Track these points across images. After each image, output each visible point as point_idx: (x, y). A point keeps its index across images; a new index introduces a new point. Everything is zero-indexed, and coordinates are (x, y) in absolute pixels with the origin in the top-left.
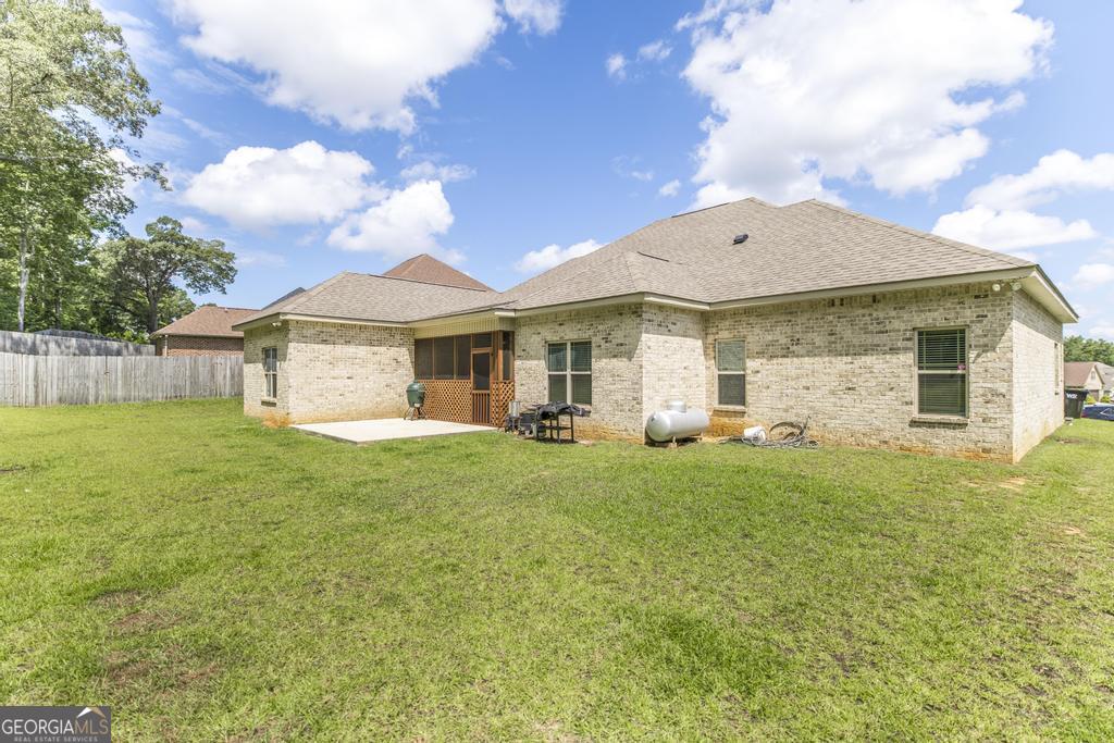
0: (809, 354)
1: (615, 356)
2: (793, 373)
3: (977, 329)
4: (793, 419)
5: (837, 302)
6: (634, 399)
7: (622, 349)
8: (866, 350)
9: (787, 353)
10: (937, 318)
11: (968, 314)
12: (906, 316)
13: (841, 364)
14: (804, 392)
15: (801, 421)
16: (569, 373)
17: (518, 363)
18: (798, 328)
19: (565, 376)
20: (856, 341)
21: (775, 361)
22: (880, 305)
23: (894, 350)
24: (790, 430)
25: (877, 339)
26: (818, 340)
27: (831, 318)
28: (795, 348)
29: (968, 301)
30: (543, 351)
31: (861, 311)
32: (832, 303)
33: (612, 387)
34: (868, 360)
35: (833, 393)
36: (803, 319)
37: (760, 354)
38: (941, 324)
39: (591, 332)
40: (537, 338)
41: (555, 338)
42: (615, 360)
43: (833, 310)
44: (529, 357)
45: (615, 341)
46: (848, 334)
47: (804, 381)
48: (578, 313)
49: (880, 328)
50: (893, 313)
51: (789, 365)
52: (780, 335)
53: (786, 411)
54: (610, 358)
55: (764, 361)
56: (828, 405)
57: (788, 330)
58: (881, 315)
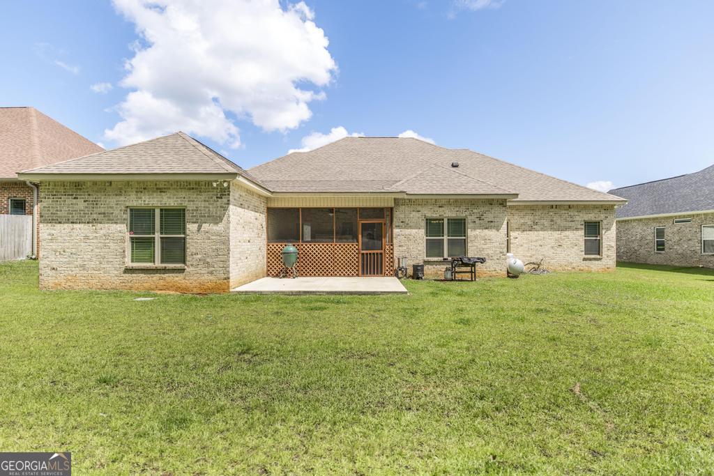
0: (542, 230)
1: (487, 228)
2: (535, 238)
3: (605, 222)
4: (535, 261)
5: (554, 207)
6: (501, 253)
7: (492, 224)
8: (566, 229)
9: (531, 229)
10: (591, 217)
11: (602, 216)
12: (581, 215)
13: (556, 234)
14: (539, 248)
15: (539, 261)
16: (446, 238)
17: (396, 231)
18: (536, 217)
19: (443, 239)
20: (562, 225)
21: (525, 233)
22: (572, 210)
23: (577, 229)
24: (533, 266)
25: (570, 224)
26: (546, 224)
27: (551, 213)
28: (535, 227)
29: (603, 211)
30: (423, 224)
31: (564, 212)
32: (552, 207)
33: (484, 247)
34: (567, 233)
35: (552, 247)
36: (538, 213)
37: (518, 229)
38: (593, 219)
39: (467, 213)
40: (418, 215)
41: (435, 216)
42: (487, 230)
43: (552, 210)
44: (408, 226)
45: (486, 220)
46: (559, 221)
47: (540, 242)
48: (456, 201)
49: (571, 219)
50: (577, 214)
51: (532, 235)
52: (528, 220)
53: (531, 257)
54: (482, 229)
55: (520, 232)
56: (551, 253)
57: (532, 218)
58: (572, 214)
